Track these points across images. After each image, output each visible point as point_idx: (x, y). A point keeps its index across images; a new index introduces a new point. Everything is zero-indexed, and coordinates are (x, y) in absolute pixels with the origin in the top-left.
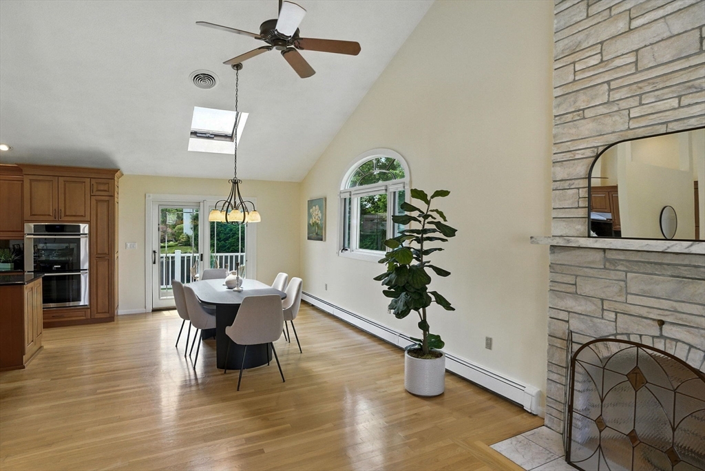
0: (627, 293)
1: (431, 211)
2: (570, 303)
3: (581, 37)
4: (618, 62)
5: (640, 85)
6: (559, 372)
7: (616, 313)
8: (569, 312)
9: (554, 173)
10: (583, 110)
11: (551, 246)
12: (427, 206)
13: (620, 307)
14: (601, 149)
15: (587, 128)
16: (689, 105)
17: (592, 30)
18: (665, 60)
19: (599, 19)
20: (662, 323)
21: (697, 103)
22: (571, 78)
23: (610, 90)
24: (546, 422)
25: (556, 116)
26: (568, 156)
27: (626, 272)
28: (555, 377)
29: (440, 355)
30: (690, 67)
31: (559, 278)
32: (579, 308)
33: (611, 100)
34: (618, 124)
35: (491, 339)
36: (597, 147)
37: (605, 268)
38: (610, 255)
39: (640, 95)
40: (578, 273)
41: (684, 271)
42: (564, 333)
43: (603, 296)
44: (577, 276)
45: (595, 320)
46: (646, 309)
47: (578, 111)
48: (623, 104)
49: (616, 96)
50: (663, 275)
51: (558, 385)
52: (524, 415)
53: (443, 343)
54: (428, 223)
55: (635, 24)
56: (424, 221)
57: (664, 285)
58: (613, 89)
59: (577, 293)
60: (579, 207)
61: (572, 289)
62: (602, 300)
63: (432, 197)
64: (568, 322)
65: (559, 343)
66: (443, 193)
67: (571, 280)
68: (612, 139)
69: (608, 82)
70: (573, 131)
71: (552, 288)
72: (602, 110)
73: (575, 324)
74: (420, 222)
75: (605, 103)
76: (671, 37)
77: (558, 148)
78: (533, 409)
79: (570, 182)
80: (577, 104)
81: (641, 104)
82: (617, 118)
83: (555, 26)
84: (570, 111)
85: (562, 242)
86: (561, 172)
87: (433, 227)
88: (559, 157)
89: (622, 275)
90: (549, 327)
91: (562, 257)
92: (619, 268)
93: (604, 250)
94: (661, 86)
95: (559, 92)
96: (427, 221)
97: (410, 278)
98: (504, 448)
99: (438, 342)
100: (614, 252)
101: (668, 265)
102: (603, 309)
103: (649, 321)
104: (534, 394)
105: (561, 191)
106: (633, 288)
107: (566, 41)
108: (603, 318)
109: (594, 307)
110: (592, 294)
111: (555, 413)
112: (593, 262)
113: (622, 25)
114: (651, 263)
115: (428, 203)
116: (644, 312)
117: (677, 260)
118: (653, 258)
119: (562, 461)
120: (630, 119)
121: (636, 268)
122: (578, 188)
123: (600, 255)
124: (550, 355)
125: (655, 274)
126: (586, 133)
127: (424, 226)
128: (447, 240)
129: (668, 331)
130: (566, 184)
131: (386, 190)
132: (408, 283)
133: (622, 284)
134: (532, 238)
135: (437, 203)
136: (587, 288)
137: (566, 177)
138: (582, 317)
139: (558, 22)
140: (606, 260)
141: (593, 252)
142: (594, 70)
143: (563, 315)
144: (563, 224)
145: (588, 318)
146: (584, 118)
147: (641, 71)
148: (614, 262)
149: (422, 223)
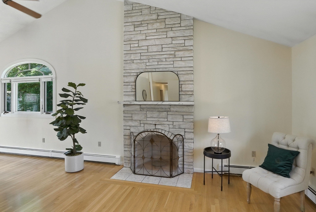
0: (147, 118)
1: (77, 92)
2: (130, 123)
3: (132, 36)
4: (143, 48)
5: (149, 56)
6: (128, 147)
7: (144, 124)
8: (130, 126)
9: (124, 80)
10: (133, 60)
11: (124, 104)
12: (75, 90)
13: (145, 122)
14: (138, 74)
15: (134, 66)
16: (160, 65)
17: (136, 35)
18: (155, 51)
19: (138, 33)
20: (155, 125)
21: (161, 65)
22: (129, 49)
23: (141, 56)
24: (124, 166)
25: (124, 60)
26: (128, 74)
27: (146, 111)
28: (127, 149)
29: (81, 153)
30: (160, 54)
31: (127, 115)
32: (133, 124)
33: (141, 59)
34: (143, 66)
35: (100, 142)
36: (137, 73)
37: (141, 111)
38: (142, 106)
39: (149, 59)
40: (133, 113)
41: (160, 109)
42: (129, 134)
43: (140, 119)
44: (132, 114)
45: (138, 127)
46: (152, 121)
47: (132, 60)
48: (145, 61)
49: (142, 58)
50: (155, 111)
51: (128, 152)
52: (116, 167)
53: (82, 148)
54: (76, 97)
55: (147, 38)
56: (74, 96)
57: (156, 114)
58: (142, 56)
59: (132, 120)
60: (132, 91)
61: (131, 118)
62: (140, 121)
63: (78, 86)
64: (130, 129)
65: (127, 137)
66: (83, 85)
67: (130, 115)
68: (142, 71)
69: (140, 53)
70: (130, 66)
71: (124, 119)
72: (139, 61)
73: (132, 130)
74: (72, 96)
75: (139, 59)
76: (156, 45)
77: (125, 71)
78: (119, 163)
79: (129, 83)
80: (131, 58)
81: (149, 62)
82: (143, 64)
83: (124, 30)
84: (129, 59)
85: (128, 103)
86: (127, 80)
87: (79, 99)
88: (126, 74)
89: (145, 112)
90: (124, 133)
91: (127, 108)
92: (145, 110)
93: (140, 105)
94: (154, 58)
95: (126, 52)
96: (75, 96)
97: (72, 121)
98: (115, 177)
99: (80, 148)
100: (143, 105)
101: (156, 108)
102: (140, 124)
103: (152, 125)
104: (119, 158)
105: (126, 86)
106: (149, 116)
107: (128, 36)
108: (140, 126)
109: (138, 123)
110: (137, 119)
111: (127, 161)
112: (137, 109)
113: (144, 37)
114: (152, 108)
115: (76, 88)
116: (151, 122)
117: (158, 107)
118: (153, 106)
119: (133, 174)
120: (146, 65)
121: (149, 110)
122: (132, 85)
123: (139, 107)
124: (125, 142)
125: (154, 111)
126: (134, 68)
127: (74, 98)
128: (85, 104)
129: (157, 127)
130: (128, 84)
131: (40, 80)
132: (71, 123)
133: (145, 115)
134: (118, 102)
135: (79, 89)
136: (135, 117)
137: (128, 81)
138: (134, 127)
139: (125, 29)
140: (141, 108)
141: (137, 106)
142: (136, 48)
143: (128, 128)
144: (127, 97)
145: (136, 127)
146: (133, 63)
147: (149, 52)
148: (143, 108)
149: (73, 97)
